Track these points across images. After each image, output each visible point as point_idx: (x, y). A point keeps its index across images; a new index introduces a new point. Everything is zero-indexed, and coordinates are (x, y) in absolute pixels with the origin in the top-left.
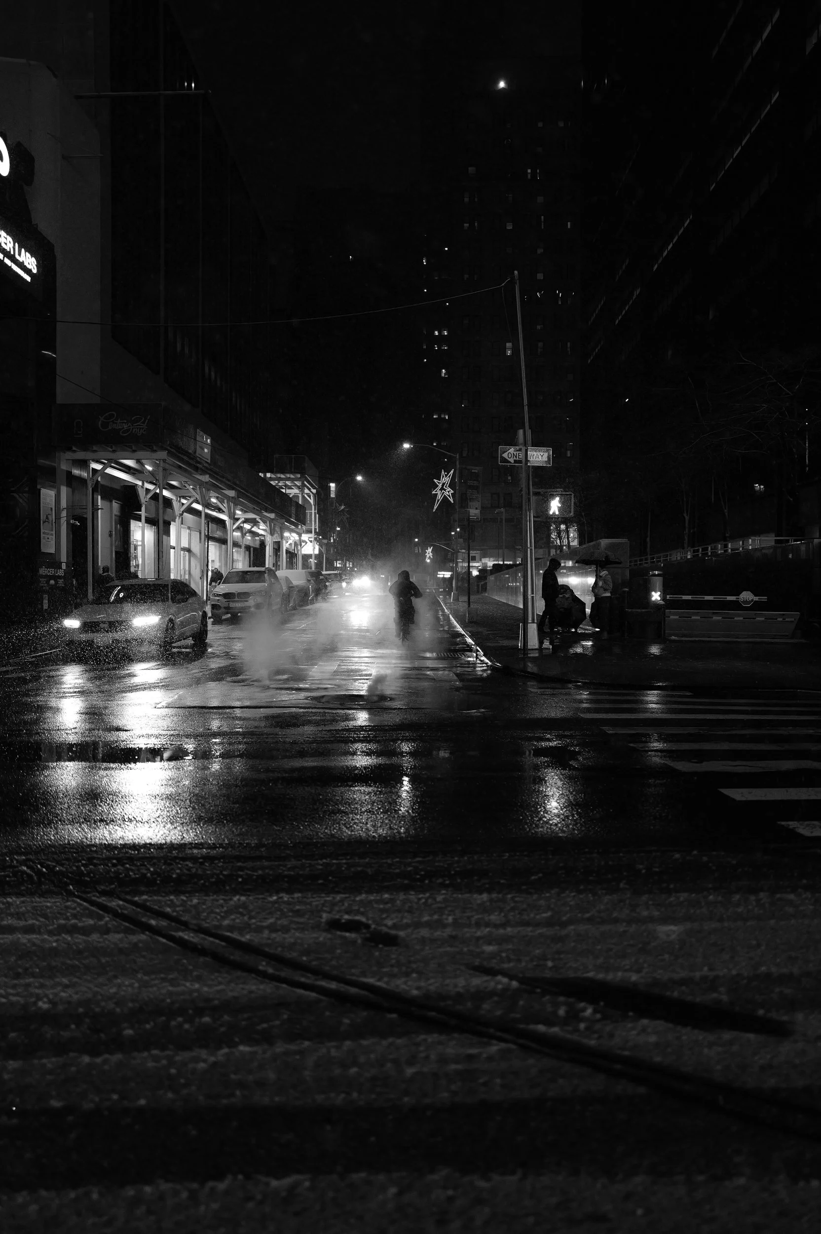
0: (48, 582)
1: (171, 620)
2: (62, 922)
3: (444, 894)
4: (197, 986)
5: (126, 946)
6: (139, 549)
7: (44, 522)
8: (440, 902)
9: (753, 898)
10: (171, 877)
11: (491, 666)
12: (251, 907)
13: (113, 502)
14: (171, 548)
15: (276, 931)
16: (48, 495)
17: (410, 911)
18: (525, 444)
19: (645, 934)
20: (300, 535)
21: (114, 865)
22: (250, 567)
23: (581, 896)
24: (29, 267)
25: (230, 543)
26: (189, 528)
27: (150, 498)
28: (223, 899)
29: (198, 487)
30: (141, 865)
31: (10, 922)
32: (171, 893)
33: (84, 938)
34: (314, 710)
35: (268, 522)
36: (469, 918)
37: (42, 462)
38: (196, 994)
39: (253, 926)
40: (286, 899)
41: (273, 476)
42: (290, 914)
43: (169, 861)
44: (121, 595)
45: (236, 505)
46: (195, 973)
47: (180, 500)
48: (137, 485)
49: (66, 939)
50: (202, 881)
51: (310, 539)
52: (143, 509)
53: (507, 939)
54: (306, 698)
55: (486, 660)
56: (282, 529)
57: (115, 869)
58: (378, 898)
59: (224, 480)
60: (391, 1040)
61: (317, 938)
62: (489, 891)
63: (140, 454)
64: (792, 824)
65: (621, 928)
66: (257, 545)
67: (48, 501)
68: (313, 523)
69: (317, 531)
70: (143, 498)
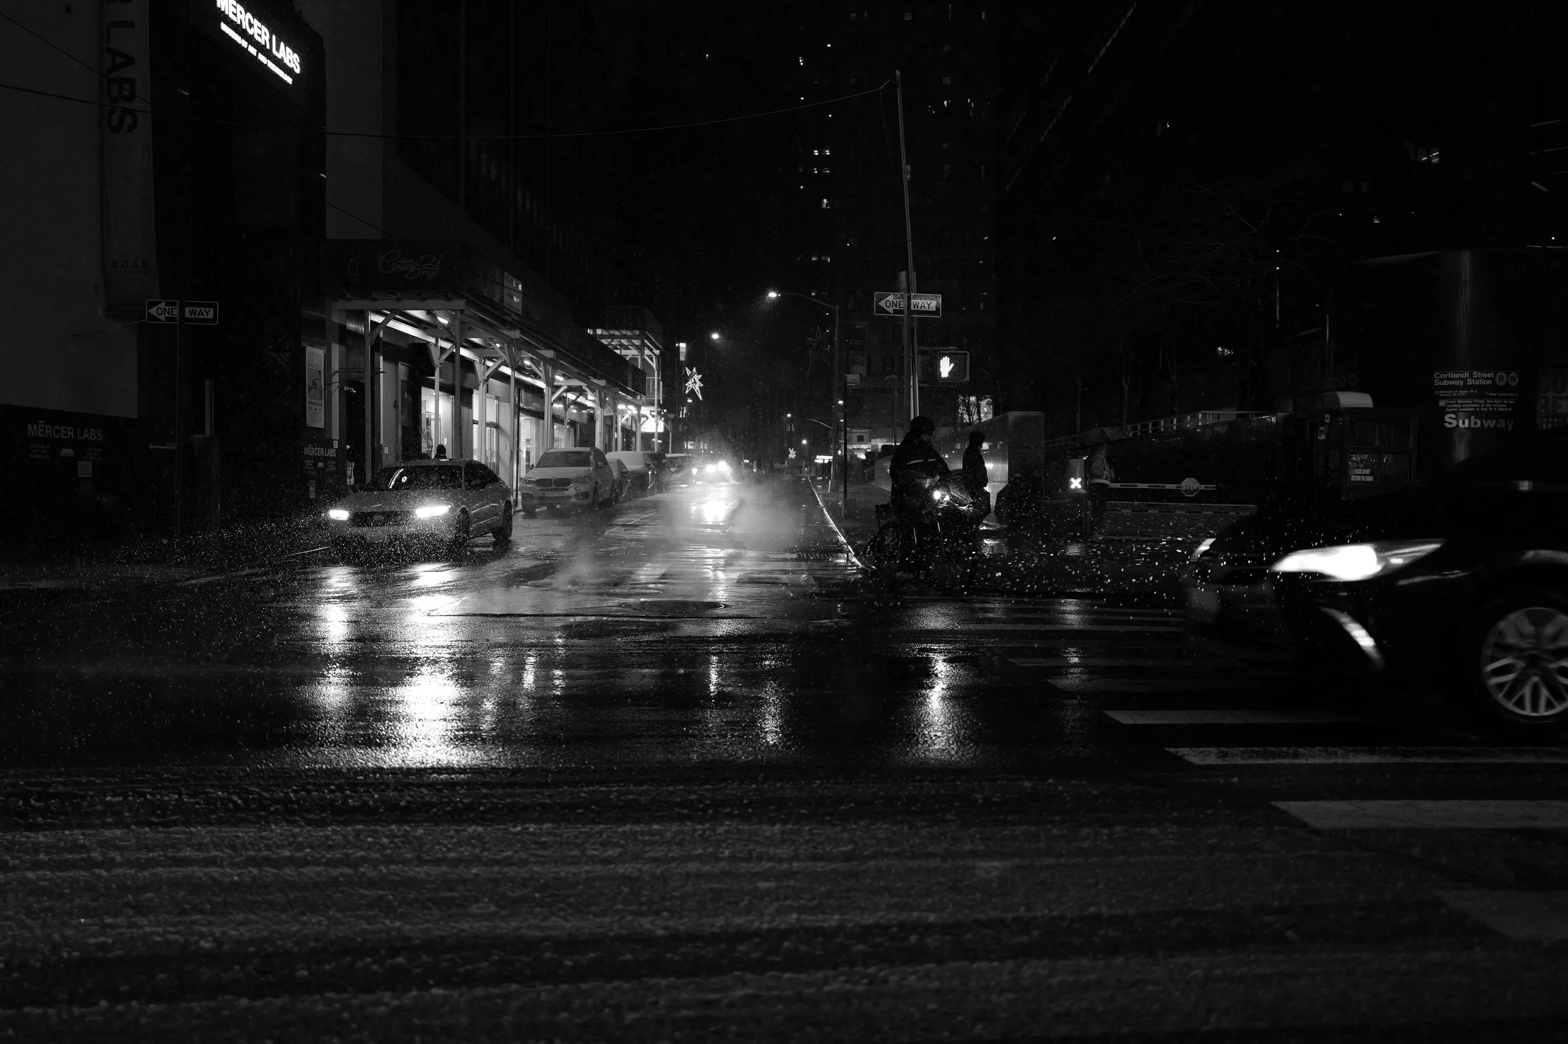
0: (315, 465)
1: (464, 511)
2: (251, 853)
3: (728, 825)
4: (398, 924)
5: (324, 880)
6: (433, 423)
7: (310, 389)
8: (720, 834)
9: (1106, 831)
10: (399, 804)
11: (862, 569)
12: (488, 838)
13: (400, 364)
14: (474, 423)
15: (511, 864)
16: (315, 355)
17: (681, 844)
18: (909, 290)
19: (960, 871)
20: (639, 408)
21: (332, 792)
22: (575, 446)
23: (895, 829)
24: (291, 65)
25: (548, 416)
26: (497, 398)
27: (446, 360)
28: (455, 830)
29: (506, 345)
30: (365, 791)
31: (187, 853)
32: (394, 822)
33: (275, 871)
34: (625, 619)
35: (597, 391)
36: (750, 851)
37: (308, 313)
38: (395, 933)
39: (484, 859)
40: (531, 830)
41: (605, 333)
42: (533, 846)
43: (400, 788)
44: (404, 479)
45: (555, 369)
46: (399, 910)
47: (485, 361)
48: (429, 342)
49: (253, 873)
50: (435, 810)
51: (652, 413)
52: (437, 373)
53: (793, 874)
54: (620, 606)
55: (858, 563)
56: (616, 400)
57: (332, 795)
58: (646, 829)
59: (539, 336)
60: (617, 983)
61: (558, 873)
62: (784, 822)
63: (431, 303)
64: (1182, 751)
65: (933, 863)
66: (585, 419)
67: (315, 362)
68: (656, 392)
69: (661, 402)
70: (437, 359)
